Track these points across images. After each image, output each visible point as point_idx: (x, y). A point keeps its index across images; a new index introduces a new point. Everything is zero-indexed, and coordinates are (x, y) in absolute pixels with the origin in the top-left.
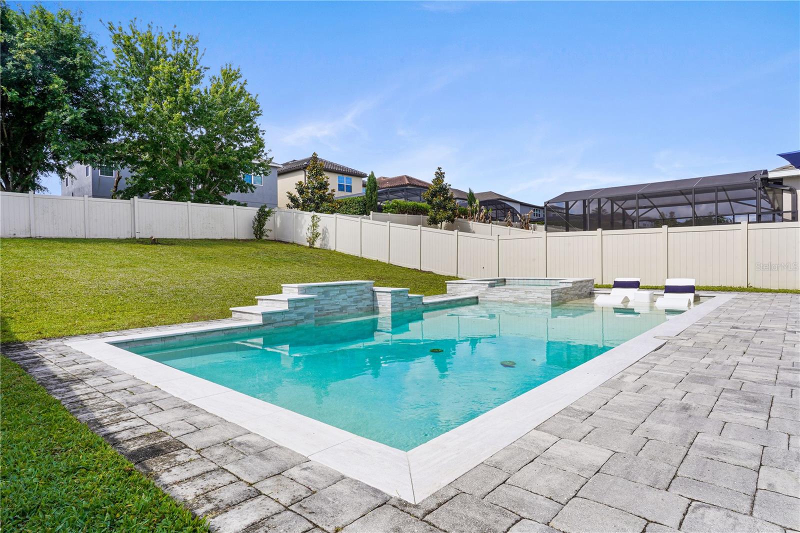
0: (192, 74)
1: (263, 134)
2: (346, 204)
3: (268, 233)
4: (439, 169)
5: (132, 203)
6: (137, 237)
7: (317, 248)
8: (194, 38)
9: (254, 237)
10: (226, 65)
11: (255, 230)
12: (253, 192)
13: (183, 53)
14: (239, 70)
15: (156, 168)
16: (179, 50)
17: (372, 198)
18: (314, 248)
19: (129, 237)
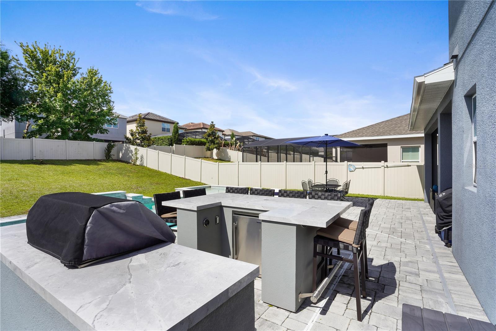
0: (68, 73)
1: (113, 103)
2: (162, 139)
3: (112, 157)
4: (212, 122)
5: (32, 141)
6: (34, 159)
7: (137, 165)
8: (72, 52)
9: (105, 158)
10: (91, 67)
11: (106, 155)
12: (107, 133)
13: (65, 60)
14: (98, 70)
15: (49, 121)
16: (63, 58)
17: (175, 137)
18: (135, 165)
19: (29, 159)
